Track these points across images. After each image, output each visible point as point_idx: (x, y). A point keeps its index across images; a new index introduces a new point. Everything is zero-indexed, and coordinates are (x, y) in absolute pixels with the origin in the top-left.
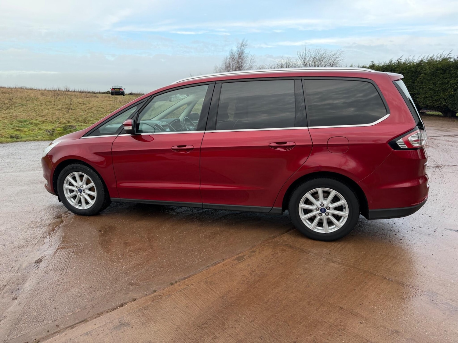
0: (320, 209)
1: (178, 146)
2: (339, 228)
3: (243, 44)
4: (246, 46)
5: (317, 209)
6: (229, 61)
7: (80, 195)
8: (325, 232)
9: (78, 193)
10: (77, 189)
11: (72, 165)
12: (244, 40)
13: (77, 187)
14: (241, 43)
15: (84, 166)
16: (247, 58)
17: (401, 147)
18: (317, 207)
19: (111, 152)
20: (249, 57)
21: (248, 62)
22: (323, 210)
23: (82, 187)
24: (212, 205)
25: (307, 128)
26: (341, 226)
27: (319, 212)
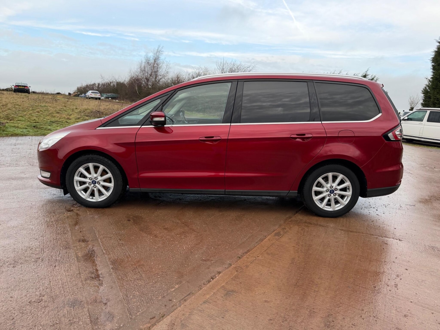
0: (329, 190)
1: (206, 137)
2: (344, 206)
3: (159, 50)
4: (162, 53)
5: (327, 190)
6: (144, 65)
7: (93, 187)
8: (333, 210)
9: (91, 185)
10: (90, 181)
11: (87, 156)
12: (159, 46)
13: (91, 179)
14: (157, 49)
15: (101, 157)
16: (163, 63)
17: (391, 139)
18: (327, 189)
19: (135, 142)
20: (164, 63)
21: (164, 68)
22: (332, 191)
23: (96, 178)
24: (235, 192)
25: (320, 122)
26: (346, 204)
27: (328, 193)
